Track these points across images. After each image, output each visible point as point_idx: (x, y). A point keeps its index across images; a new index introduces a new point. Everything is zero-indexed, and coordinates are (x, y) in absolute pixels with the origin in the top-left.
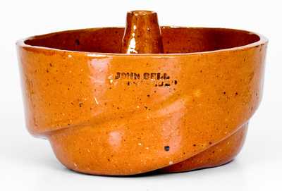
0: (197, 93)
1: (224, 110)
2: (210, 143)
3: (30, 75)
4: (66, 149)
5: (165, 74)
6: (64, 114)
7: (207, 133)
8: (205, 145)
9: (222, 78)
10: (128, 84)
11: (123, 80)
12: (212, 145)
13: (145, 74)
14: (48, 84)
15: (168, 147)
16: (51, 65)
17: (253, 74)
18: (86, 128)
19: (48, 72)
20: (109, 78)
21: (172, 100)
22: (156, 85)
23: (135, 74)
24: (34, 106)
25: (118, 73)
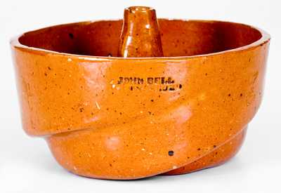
0: (202, 97)
1: (228, 113)
2: (215, 146)
3: (26, 77)
4: (65, 153)
5: (169, 78)
6: (63, 119)
7: (211, 136)
8: (209, 148)
9: (227, 80)
10: (132, 89)
11: (126, 85)
12: (216, 148)
13: (149, 79)
14: (46, 88)
15: (172, 152)
16: (49, 68)
17: (257, 73)
18: (87, 133)
19: (46, 75)
20: (111, 83)
21: (176, 104)
22: (160, 90)
23: (139, 79)
24: (32, 109)
25: (121, 78)
